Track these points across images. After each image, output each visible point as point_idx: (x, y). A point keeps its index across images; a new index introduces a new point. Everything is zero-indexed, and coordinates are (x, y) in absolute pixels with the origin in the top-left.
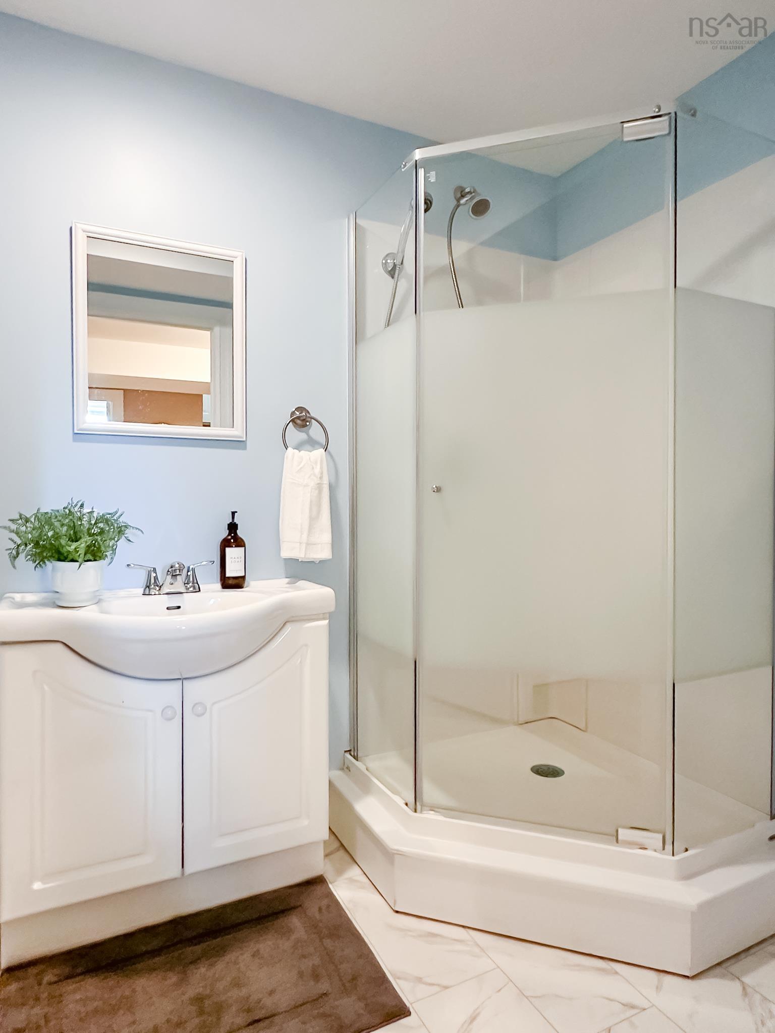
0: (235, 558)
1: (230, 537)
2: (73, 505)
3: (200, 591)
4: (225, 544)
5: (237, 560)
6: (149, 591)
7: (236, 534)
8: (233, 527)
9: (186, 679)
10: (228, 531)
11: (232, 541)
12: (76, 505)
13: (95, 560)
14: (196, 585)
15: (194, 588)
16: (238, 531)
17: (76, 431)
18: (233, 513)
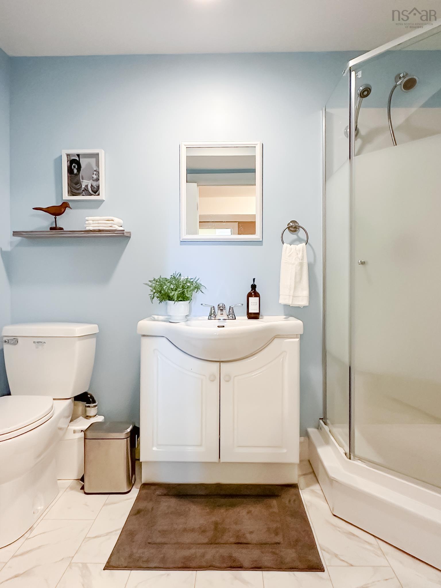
0: (253, 303)
1: (252, 292)
2: (176, 274)
3: (235, 319)
4: (250, 295)
5: (254, 304)
6: (211, 317)
7: (255, 290)
8: (254, 287)
9: (222, 362)
10: (251, 289)
11: (253, 294)
12: (177, 275)
13: (184, 301)
14: (233, 316)
15: (233, 317)
16: (256, 289)
17: (181, 240)
18: (254, 280)
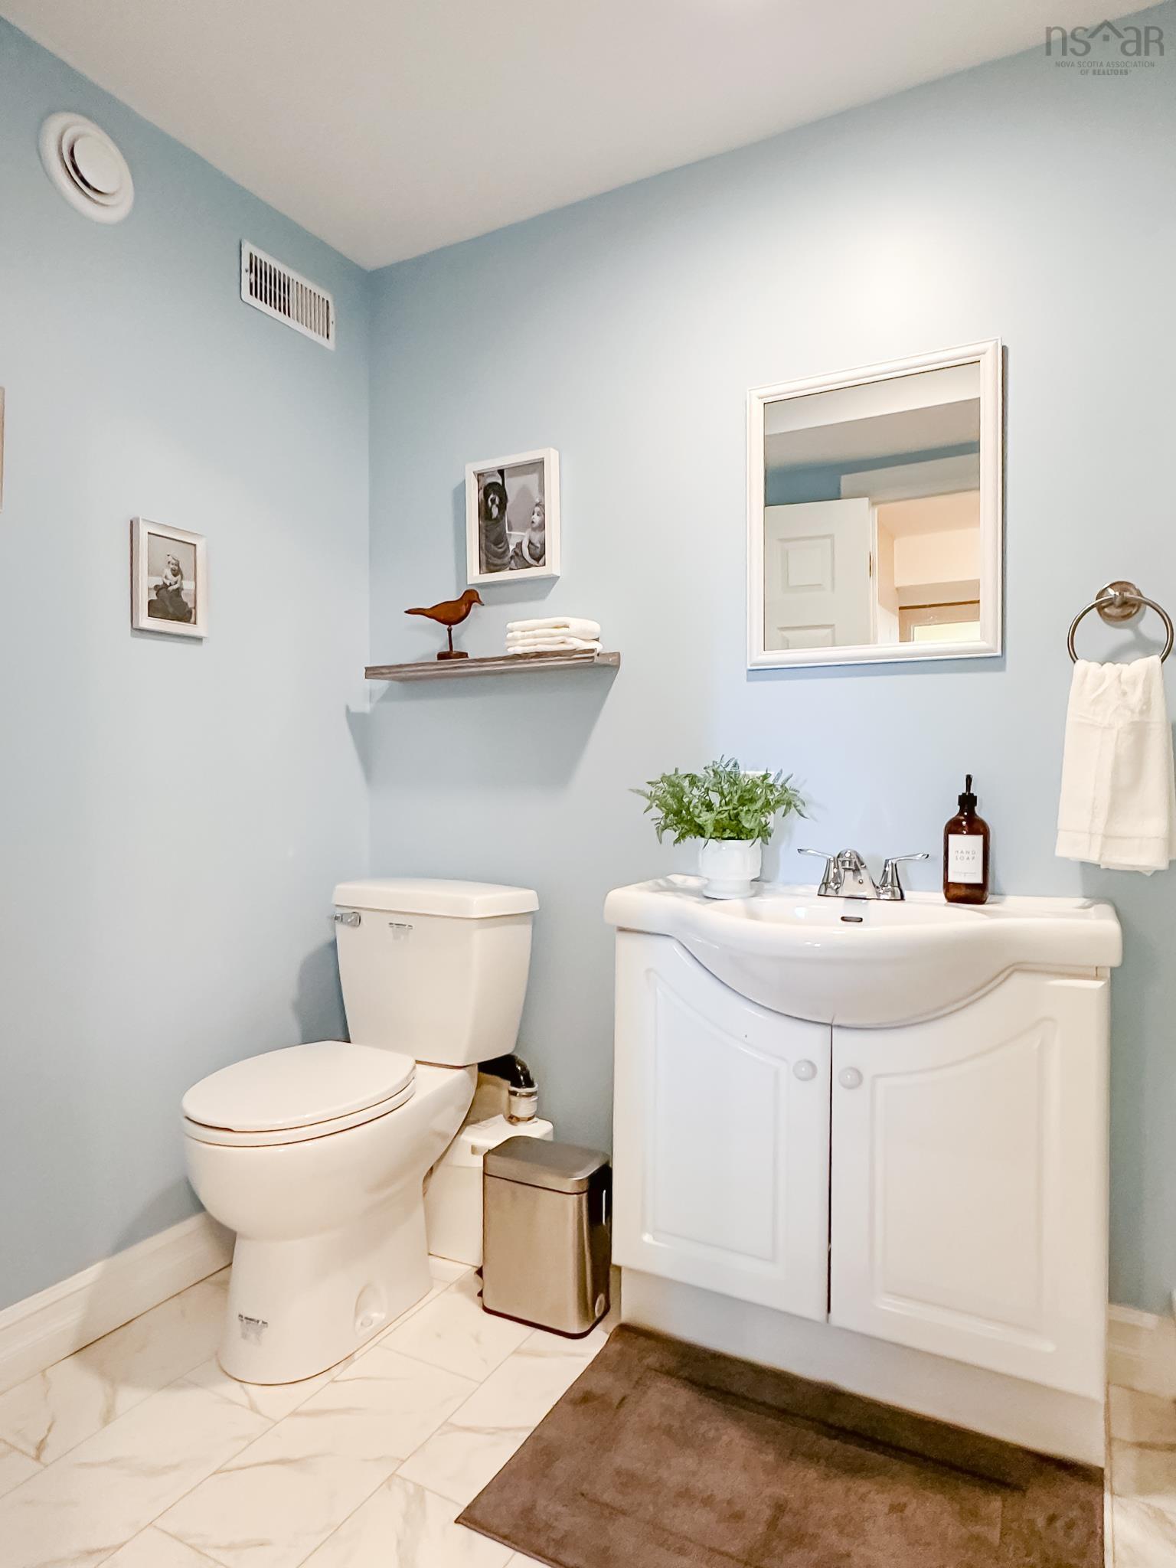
0: (962, 852)
1: (962, 818)
2: (723, 765)
3: (902, 898)
4: (953, 827)
5: (966, 856)
6: (826, 890)
7: (972, 812)
8: (968, 801)
9: (839, 1026)
10: (959, 807)
11: (964, 823)
14: (897, 889)
15: (893, 893)
16: (977, 809)
17: (749, 668)
18: (969, 779)
